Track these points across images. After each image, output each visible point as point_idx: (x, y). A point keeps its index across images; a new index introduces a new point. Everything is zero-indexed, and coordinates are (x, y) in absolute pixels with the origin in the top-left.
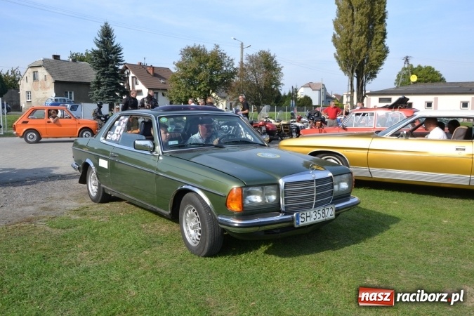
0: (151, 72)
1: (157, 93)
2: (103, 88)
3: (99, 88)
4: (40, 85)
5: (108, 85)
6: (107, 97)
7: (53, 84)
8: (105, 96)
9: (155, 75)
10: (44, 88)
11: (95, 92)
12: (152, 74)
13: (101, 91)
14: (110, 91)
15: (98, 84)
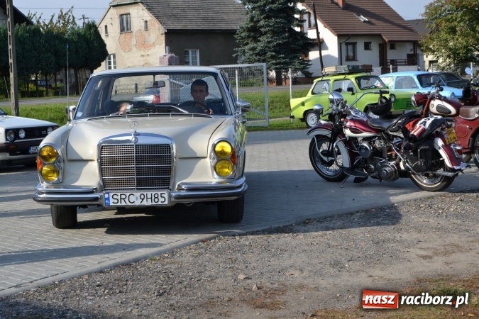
0: (339, 0)
1: (354, 44)
2: (264, 39)
3: (256, 40)
4: (134, 41)
5: (274, 33)
6: (273, 57)
7: (163, 37)
8: (269, 54)
9: (347, 7)
10: (144, 45)
11: (247, 48)
12: (341, 4)
13: (260, 46)
14: (278, 44)
15: (254, 32)
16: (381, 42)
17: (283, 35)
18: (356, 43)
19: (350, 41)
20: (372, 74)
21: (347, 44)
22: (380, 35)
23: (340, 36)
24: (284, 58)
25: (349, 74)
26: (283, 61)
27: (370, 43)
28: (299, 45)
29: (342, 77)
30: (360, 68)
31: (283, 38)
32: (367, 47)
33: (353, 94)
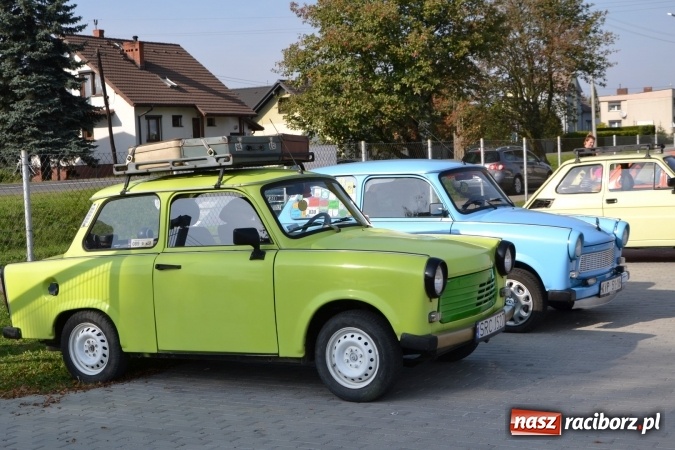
0: (136, 56)
1: (158, 119)
2: (20, 106)
3: (7, 107)
5: (37, 96)
6: (34, 135)
8: (28, 130)
9: (147, 66)
12: (138, 63)
14: (42, 115)
15: (4, 95)
16: (195, 116)
17: (51, 101)
18: (160, 117)
19: (151, 113)
20: (313, 170)
21: (148, 118)
22: (194, 107)
23: (138, 107)
24: (52, 136)
25: (236, 170)
26: (50, 140)
27: (181, 117)
28: (76, 117)
29: (210, 182)
30: (273, 146)
31: (50, 105)
32: (176, 122)
33: (258, 255)
